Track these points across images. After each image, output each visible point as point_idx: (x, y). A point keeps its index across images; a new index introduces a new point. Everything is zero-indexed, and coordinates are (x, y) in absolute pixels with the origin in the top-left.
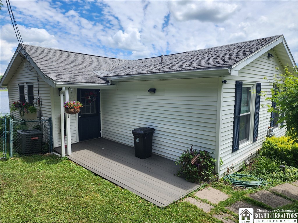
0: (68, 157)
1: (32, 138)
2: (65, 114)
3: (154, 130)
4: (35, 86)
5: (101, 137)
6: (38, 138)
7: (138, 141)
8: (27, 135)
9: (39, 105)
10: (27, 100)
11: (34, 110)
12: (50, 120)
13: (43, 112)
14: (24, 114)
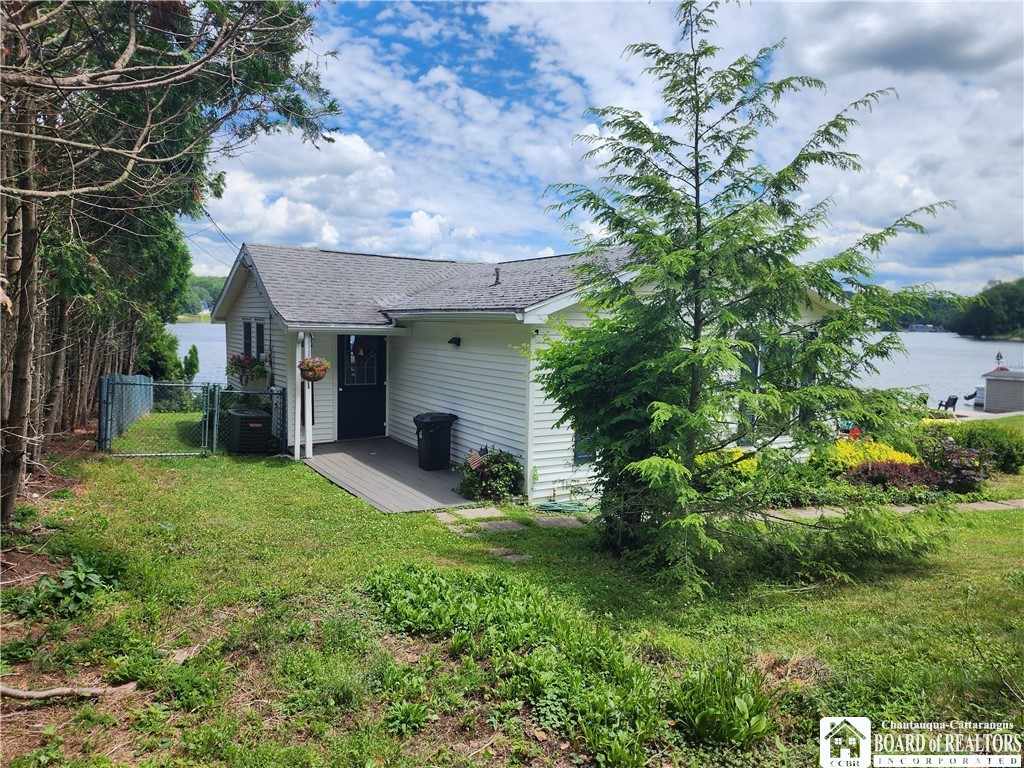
0: (305, 461)
1: (252, 425)
2: (303, 384)
3: (456, 418)
4: (266, 326)
5: (387, 435)
6: (260, 425)
7: (421, 437)
8: (242, 418)
9: (271, 363)
10: (254, 355)
11: (263, 373)
12: (283, 393)
13: (276, 377)
14: (247, 382)
